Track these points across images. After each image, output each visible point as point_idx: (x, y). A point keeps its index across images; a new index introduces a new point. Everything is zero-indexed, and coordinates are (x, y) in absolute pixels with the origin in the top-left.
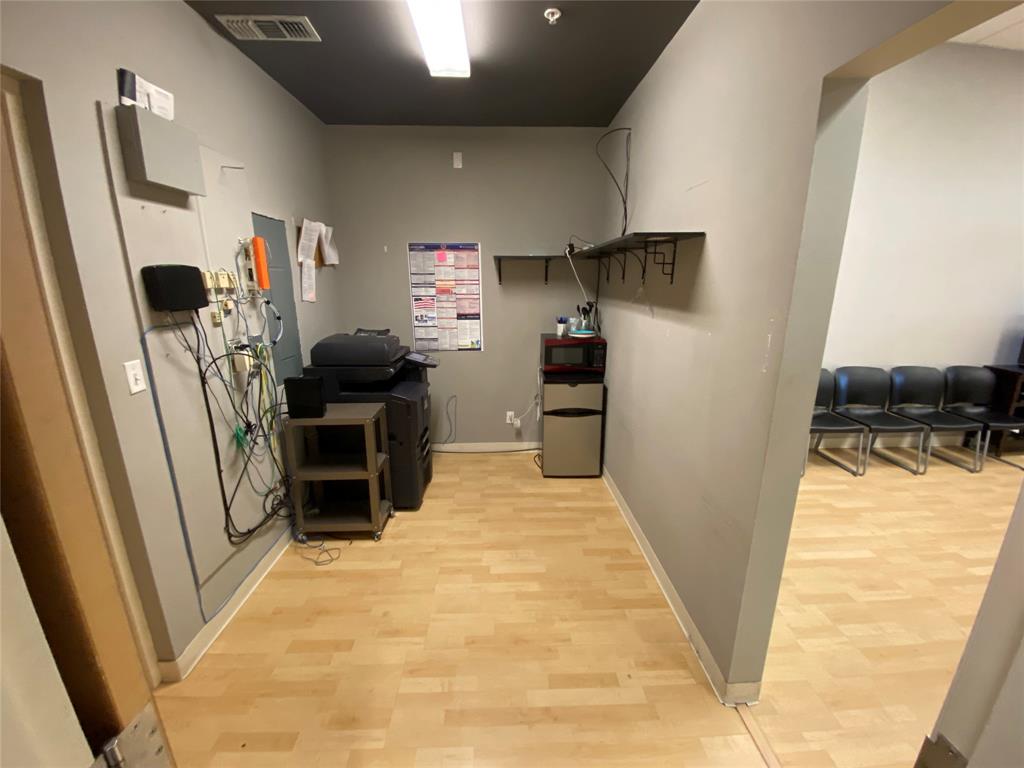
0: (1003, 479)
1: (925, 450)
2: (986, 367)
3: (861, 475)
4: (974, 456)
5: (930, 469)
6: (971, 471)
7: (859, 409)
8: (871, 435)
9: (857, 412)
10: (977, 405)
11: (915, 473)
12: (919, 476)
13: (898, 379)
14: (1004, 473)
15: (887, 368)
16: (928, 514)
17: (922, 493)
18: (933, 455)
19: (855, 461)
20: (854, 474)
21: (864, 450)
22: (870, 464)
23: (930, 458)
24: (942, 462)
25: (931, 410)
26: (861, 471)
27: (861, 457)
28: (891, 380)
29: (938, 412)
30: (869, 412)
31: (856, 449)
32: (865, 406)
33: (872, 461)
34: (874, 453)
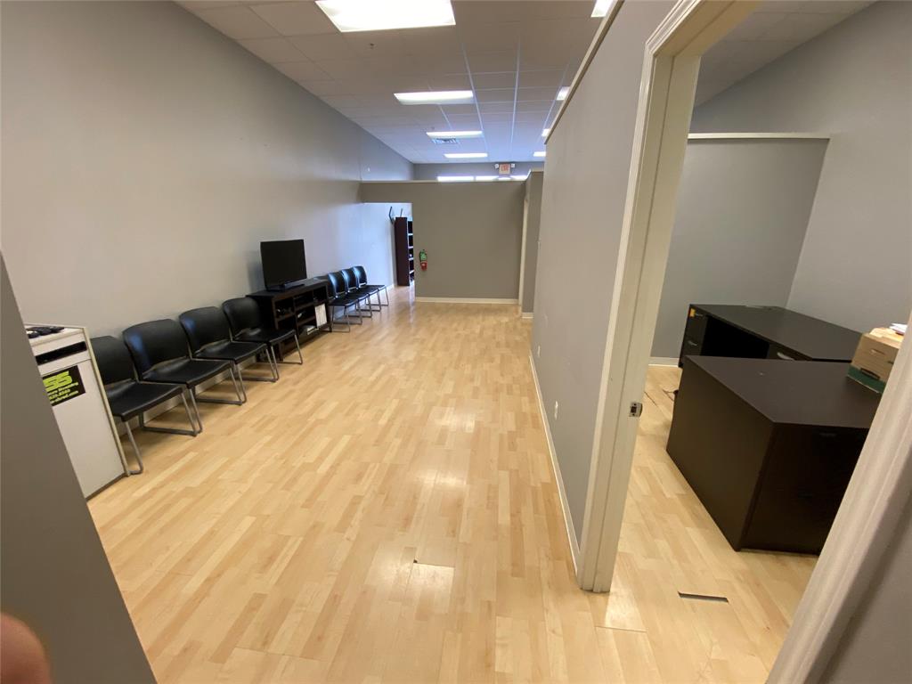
0: (293, 376)
1: (237, 379)
2: (247, 296)
3: (199, 432)
4: (269, 367)
5: (248, 393)
6: (274, 381)
7: (167, 366)
8: (191, 390)
9: (167, 370)
10: (253, 328)
11: (239, 404)
12: (244, 405)
13: (189, 324)
14: (292, 372)
15: (174, 318)
16: (268, 438)
17: (255, 420)
18: (244, 379)
19: (186, 419)
20: (193, 434)
21: (189, 401)
22: (202, 415)
23: (244, 383)
24: (254, 383)
25: (226, 344)
26: (198, 429)
27: (190, 411)
28: (182, 326)
29: (232, 344)
30: (177, 366)
31: (181, 404)
32: (172, 361)
33: (202, 411)
34: (200, 401)
